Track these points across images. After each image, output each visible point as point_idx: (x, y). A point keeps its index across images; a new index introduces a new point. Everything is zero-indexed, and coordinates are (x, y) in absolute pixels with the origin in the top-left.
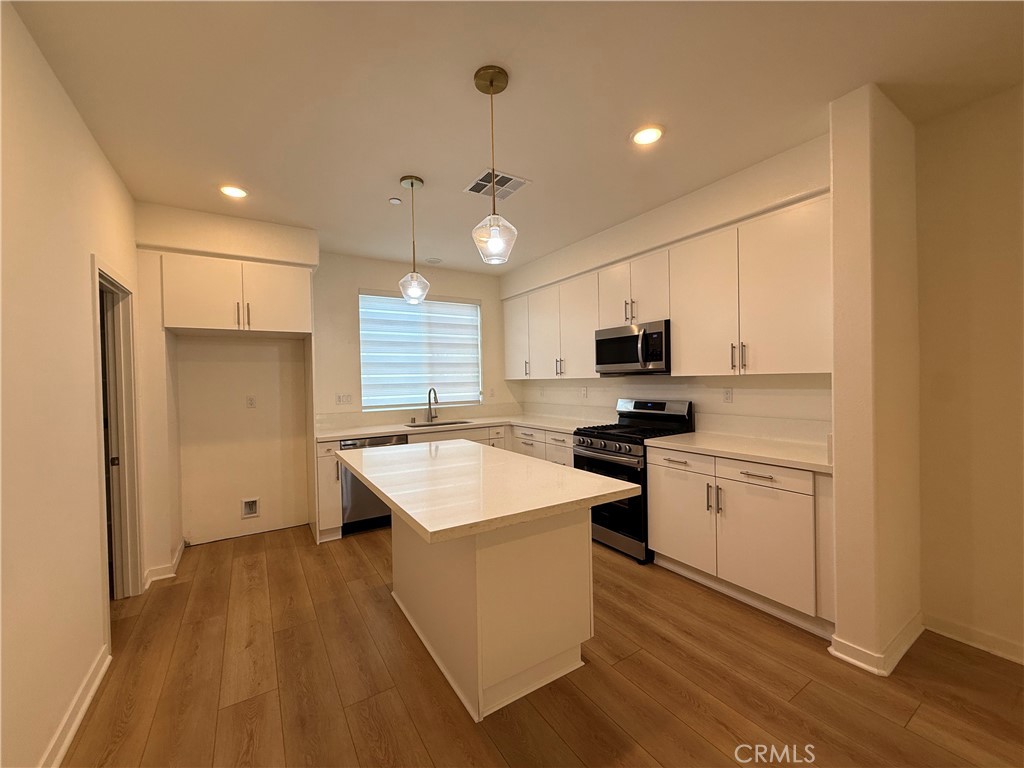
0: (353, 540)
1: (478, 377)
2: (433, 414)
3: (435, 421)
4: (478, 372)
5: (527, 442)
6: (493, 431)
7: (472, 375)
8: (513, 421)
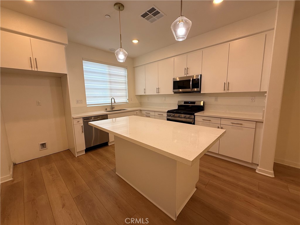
0: (90, 154)
1: (126, 94)
2: (113, 107)
3: (114, 109)
4: (126, 92)
5: (147, 115)
6: (135, 112)
7: (125, 93)
8: (141, 109)
